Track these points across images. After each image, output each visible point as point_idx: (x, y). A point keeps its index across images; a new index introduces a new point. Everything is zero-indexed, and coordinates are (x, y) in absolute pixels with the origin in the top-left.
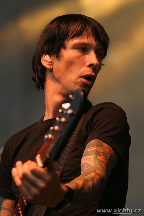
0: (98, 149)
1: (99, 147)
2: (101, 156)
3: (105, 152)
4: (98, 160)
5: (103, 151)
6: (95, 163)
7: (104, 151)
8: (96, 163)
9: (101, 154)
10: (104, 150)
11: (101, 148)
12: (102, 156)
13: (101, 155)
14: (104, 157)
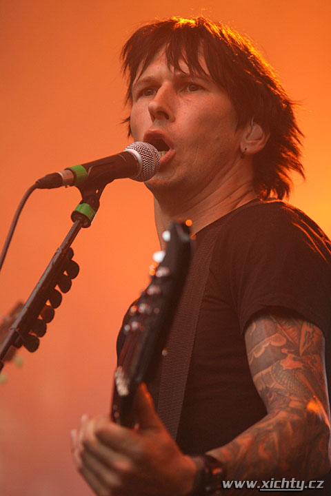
0: (273, 343)
1: (273, 336)
2: (288, 358)
3: (290, 340)
4: (286, 370)
5: (284, 342)
6: (284, 382)
7: (288, 340)
8: (286, 382)
9: (285, 351)
10: (285, 336)
11: (277, 334)
12: (289, 355)
13: (285, 356)
14: (293, 356)
